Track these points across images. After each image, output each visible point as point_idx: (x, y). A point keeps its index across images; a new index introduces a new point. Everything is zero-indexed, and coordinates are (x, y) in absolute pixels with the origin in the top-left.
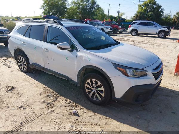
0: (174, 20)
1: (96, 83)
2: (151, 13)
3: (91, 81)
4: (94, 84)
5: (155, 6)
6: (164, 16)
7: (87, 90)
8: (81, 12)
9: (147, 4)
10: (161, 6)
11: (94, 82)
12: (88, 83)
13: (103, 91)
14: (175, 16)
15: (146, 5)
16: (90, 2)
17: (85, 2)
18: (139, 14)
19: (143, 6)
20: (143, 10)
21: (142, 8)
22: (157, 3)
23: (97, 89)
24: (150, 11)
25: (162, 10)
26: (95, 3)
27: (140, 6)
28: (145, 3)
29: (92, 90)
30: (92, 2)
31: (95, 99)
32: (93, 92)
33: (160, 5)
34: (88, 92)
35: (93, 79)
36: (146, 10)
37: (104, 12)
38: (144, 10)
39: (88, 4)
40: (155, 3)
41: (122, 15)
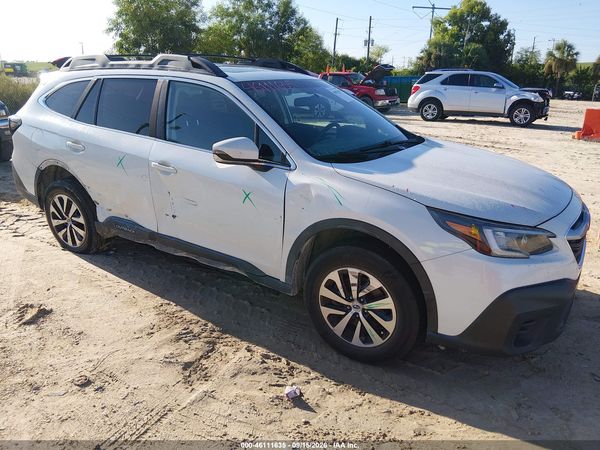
0: (550, 67)
1: (363, 281)
2: (474, 46)
3: (344, 277)
4: (354, 289)
5: (485, 23)
6: (515, 56)
7: (326, 311)
8: (247, 42)
9: (462, 16)
10: (507, 24)
11: (353, 280)
12: (331, 286)
13: (390, 311)
14: (550, 54)
15: (457, 19)
16: (275, 8)
17: (260, 11)
18: (434, 51)
19: (447, 24)
20: (447, 38)
21: (446, 30)
22: (492, 13)
23: (366, 306)
24: (469, 40)
25: (509, 35)
26: (293, 12)
27: (437, 23)
28: (455, 14)
29: (346, 309)
30: (282, 9)
31: (356, 341)
32: (350, 315)
33: (501, 19)
34: (330, 316)
35: (350, 270)
36: (457, 37)
37: (321, 44)
38: (452, 36)
39: (267, 15)
40: (485, 13)
41: (379, 55)
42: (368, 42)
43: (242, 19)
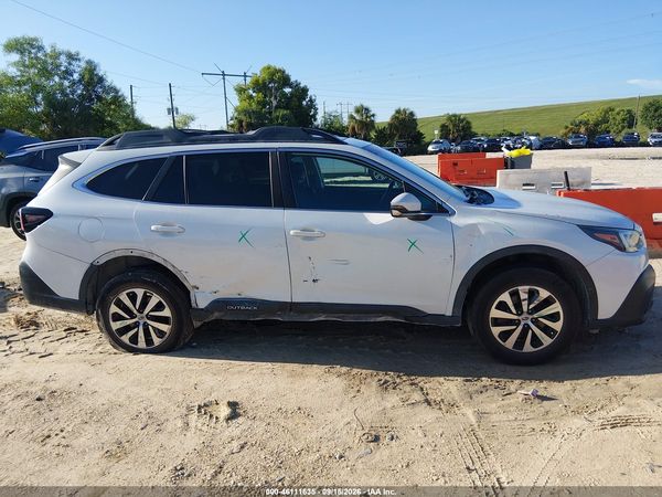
0: (353, 128)
2: (282, 112)
3: (515, 295)
5: (287, 90)
6: (319, 121)
7: (496, 330)
8: (47, 115)
9: (264, 83)
10: (307, 90)
11: (524, 296)
12: (502, 306)
13: (558, 313)
14: (352, 117)
15: (260, 86)
16: (76, 76)
17: (57, 79)
18: (243, 118)
19: (251, 92)
20: (254, 106)
21: (251, 97)
22: (293, 79)
23: (535, 315)
24: (277, 107)
25: (311, 100)
26: (101, 80)
27: (240, 91)
28: (257, 81)
29: (517, 323)
30: (87, 77)
31: (528, 348)
32: (520, 327)
33: (302, 85)
34: (501, 333)
35: (520, 288)
36: (263, 104)
38: (259, 103)
39: (66, 83)
40: (285, 81)
41: (186, 124)
42: (172, 111)
43: (37, 88)
